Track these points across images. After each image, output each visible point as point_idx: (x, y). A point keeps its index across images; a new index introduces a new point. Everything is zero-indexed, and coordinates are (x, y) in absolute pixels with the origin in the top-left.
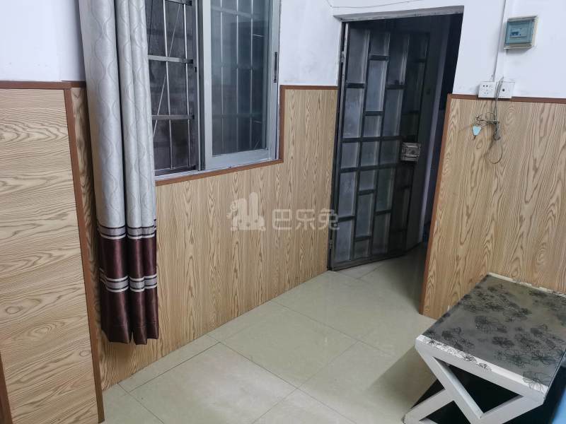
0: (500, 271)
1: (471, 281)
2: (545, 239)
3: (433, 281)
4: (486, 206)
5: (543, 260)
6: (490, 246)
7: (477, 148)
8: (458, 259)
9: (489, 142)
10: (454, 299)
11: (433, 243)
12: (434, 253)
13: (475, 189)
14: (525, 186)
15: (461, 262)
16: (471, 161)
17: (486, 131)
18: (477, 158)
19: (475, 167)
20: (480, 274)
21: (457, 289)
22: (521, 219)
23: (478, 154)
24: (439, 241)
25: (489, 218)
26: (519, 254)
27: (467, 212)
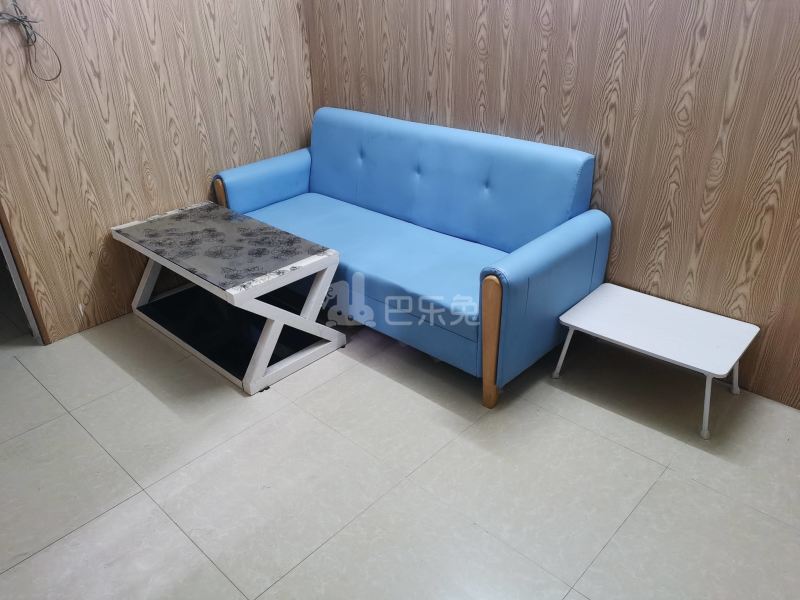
0: (117, 221)
1: (91, 253)
2: (144, 158)
3: (42, 288)
4: (61, 144)
5: (153, 182)
6: (92, 198)
7: (9, 65)
8: (61, 236)
9: (21, 52)
10: (82, 291)
11: (15, 234)
12: (24, 248)
13: (36, 127)
14: (95, 100)
15: (67, 238)
16: (10, 88)
17: (9, 35)
18: (16, 79)
19: (20, 95)
20: (98, 238)
21: (79, 276)
22: (110, 145)
23: (14, 72)
24: (21, 228)
25: (73, 160)
26: (127, 189)
27: (42, 166)
